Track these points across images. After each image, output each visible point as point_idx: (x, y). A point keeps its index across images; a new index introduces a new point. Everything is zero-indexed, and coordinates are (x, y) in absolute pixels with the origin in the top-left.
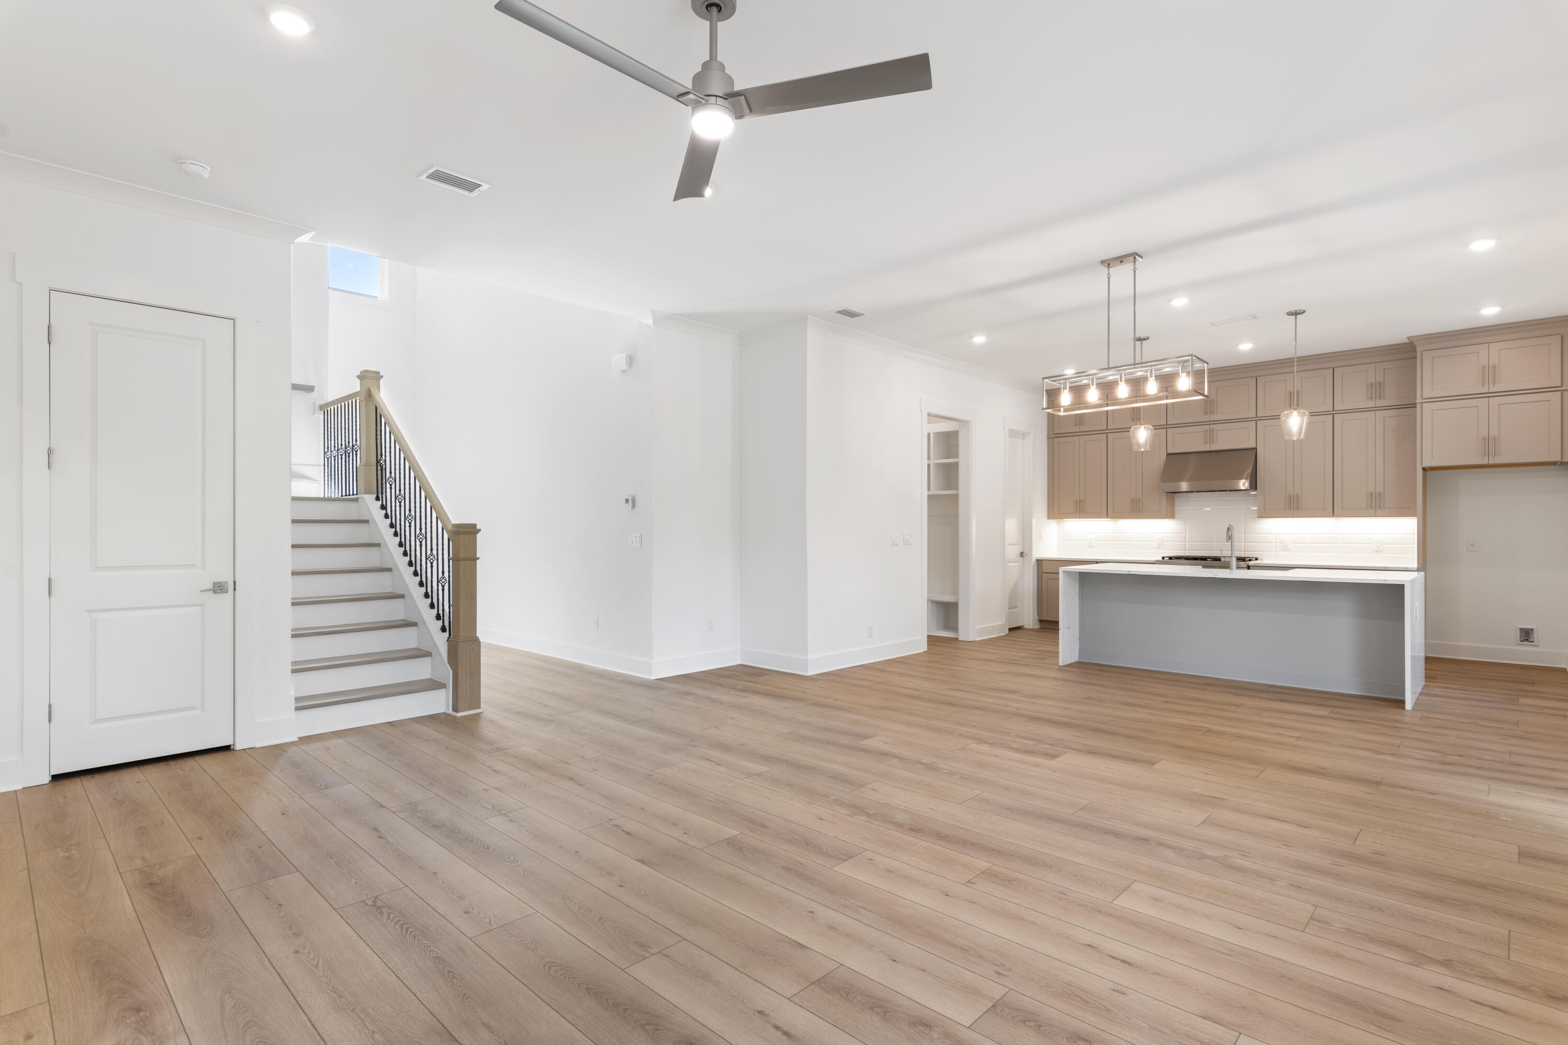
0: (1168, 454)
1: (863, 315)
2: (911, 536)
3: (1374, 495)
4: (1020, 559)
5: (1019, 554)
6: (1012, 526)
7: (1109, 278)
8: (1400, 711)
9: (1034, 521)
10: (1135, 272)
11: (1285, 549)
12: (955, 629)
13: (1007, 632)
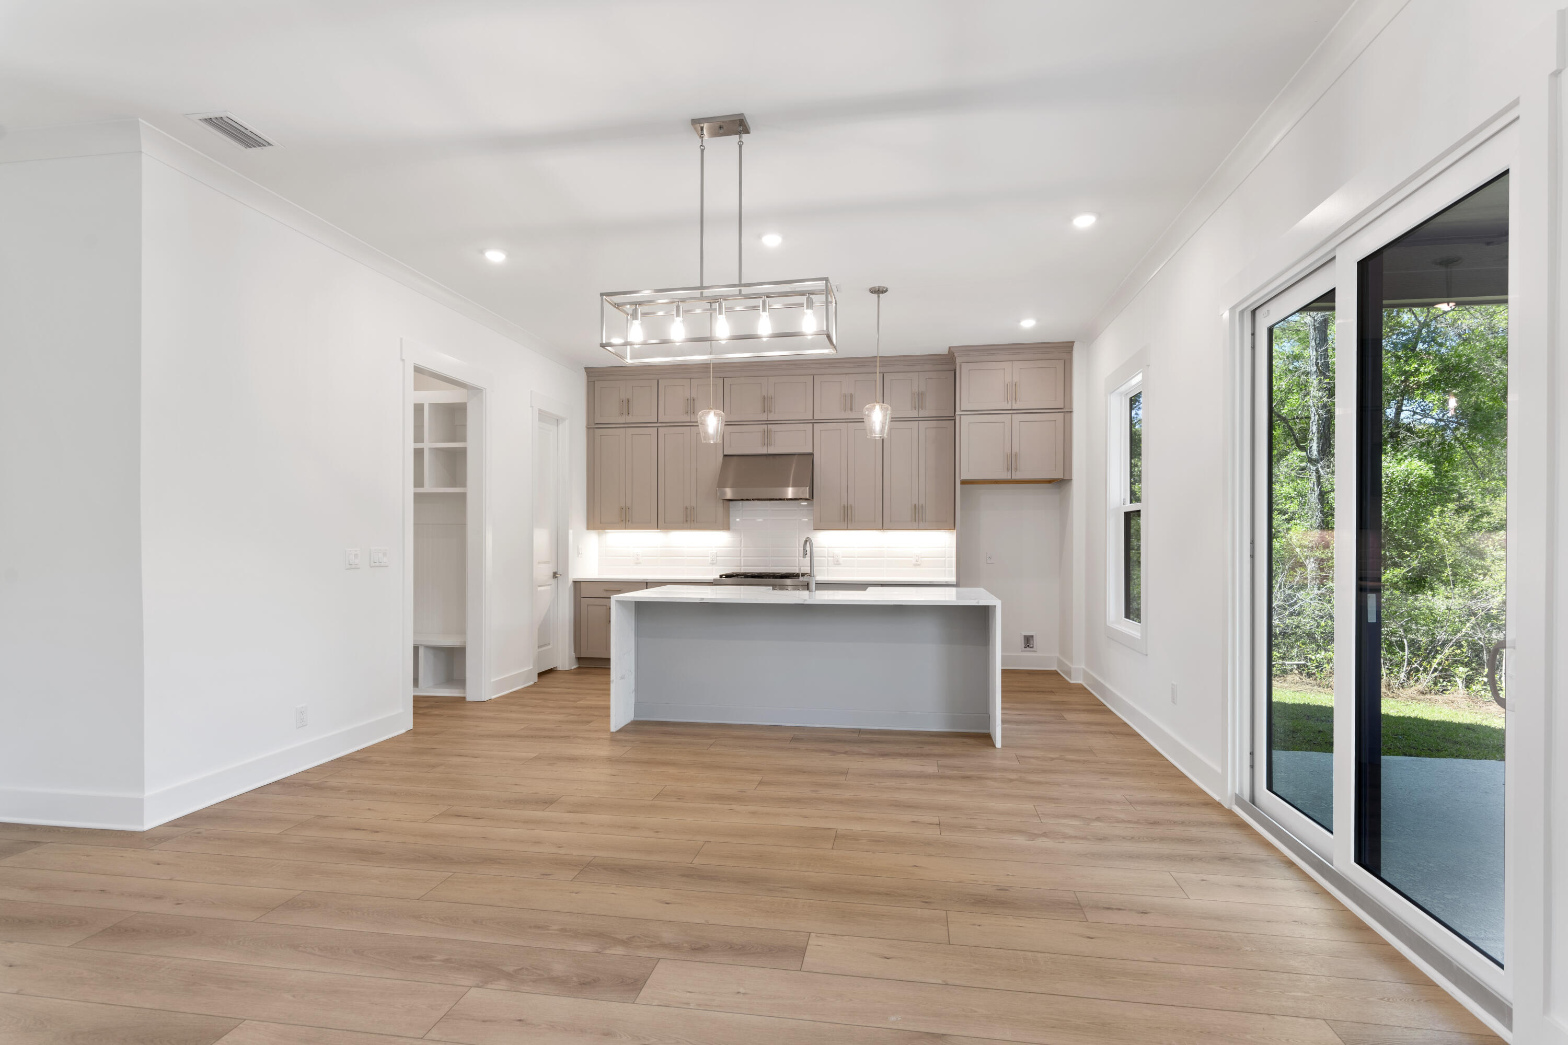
0: (725, 456)
1: (269, 144)
2: (385, 554)
3: (917, 506)
4: (553, 581)
5: (552, 574)
6: (542, 539)
7: (702, 151)
8: (990, 751)
9: (571, 532)
10: (740, 147)
11: (837, 563)
12: (460, 682)
13: (536, 679)
